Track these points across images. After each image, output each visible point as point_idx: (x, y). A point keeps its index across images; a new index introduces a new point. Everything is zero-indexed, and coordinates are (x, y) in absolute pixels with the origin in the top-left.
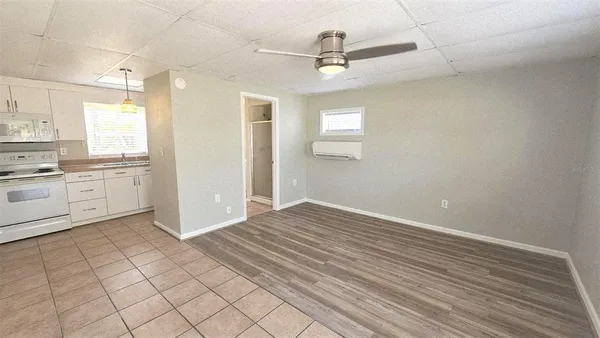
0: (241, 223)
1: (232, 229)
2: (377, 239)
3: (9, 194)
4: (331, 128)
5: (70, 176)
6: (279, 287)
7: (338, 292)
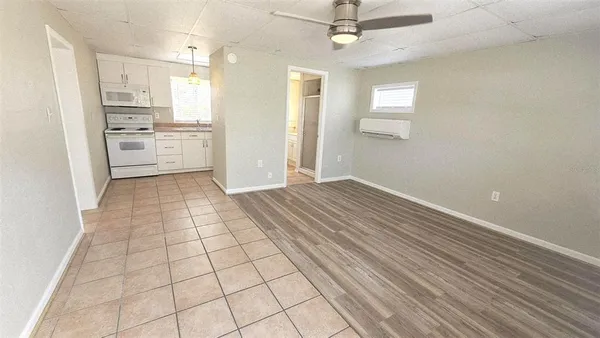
0: (281, 189)
1: (271, 192)
2: (402, 221)
3: (120, 143)
4: (381, 105)
5: (159, 135)
6: (285, 242)
7: (333, 256)
